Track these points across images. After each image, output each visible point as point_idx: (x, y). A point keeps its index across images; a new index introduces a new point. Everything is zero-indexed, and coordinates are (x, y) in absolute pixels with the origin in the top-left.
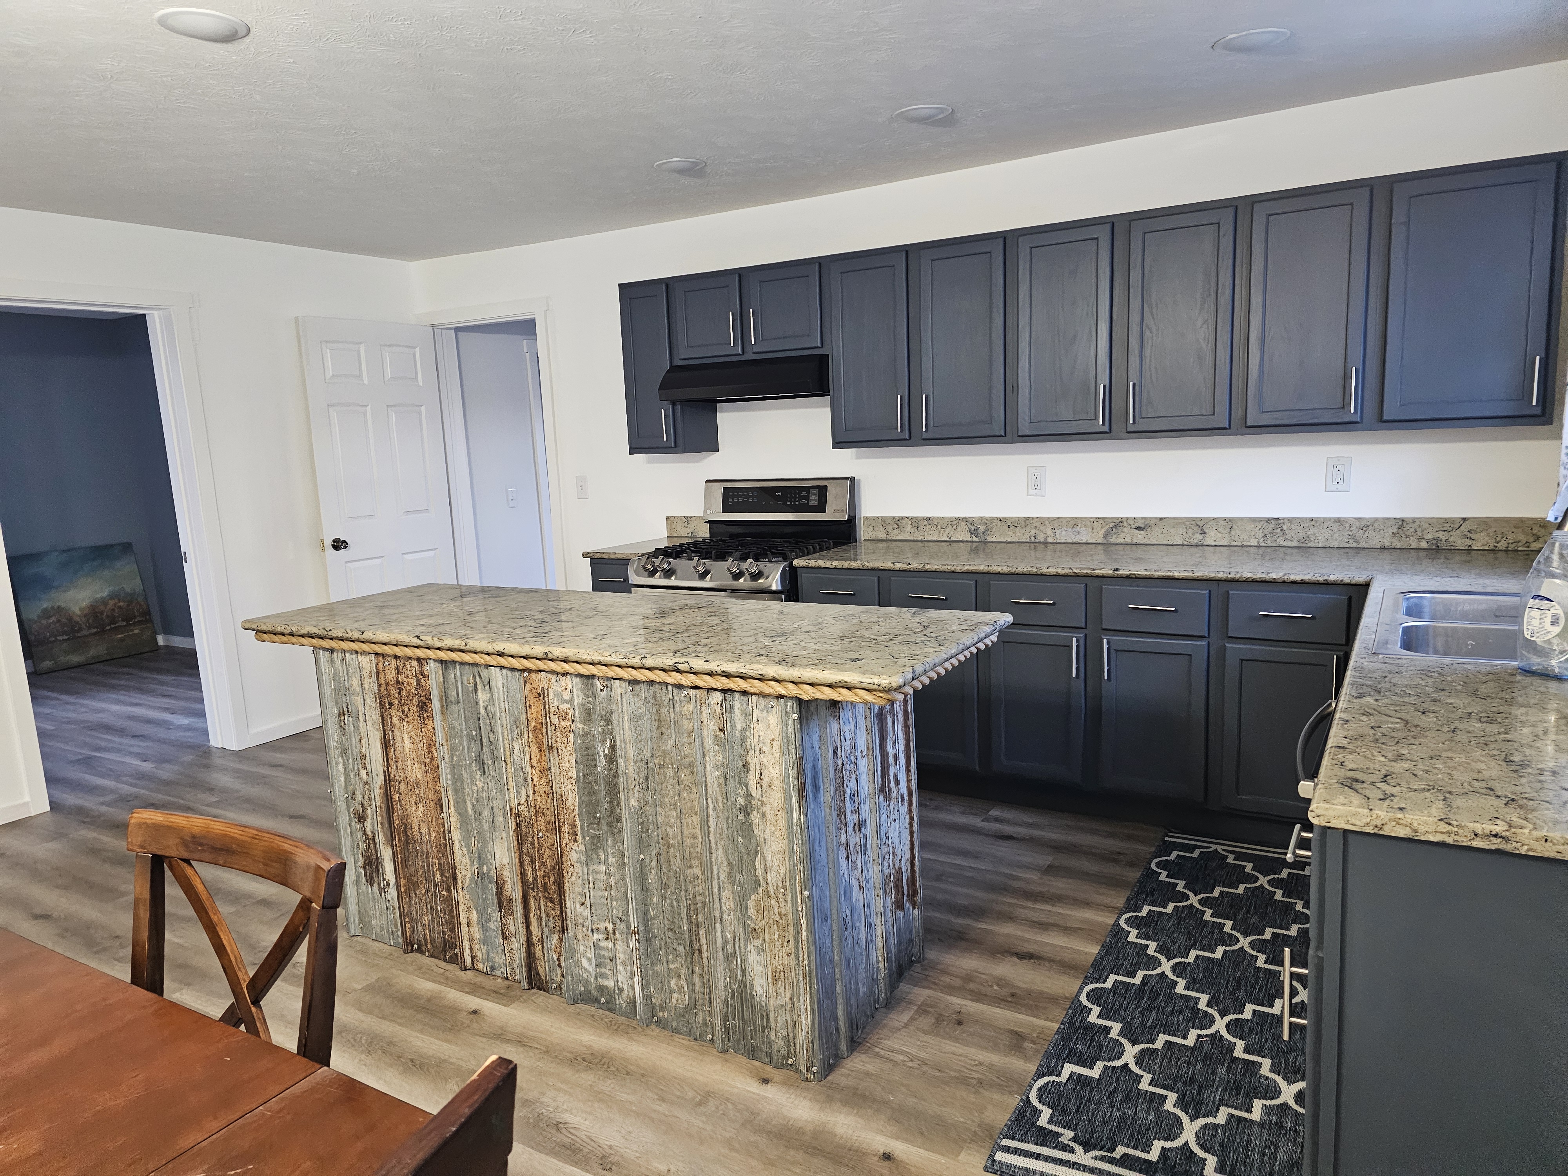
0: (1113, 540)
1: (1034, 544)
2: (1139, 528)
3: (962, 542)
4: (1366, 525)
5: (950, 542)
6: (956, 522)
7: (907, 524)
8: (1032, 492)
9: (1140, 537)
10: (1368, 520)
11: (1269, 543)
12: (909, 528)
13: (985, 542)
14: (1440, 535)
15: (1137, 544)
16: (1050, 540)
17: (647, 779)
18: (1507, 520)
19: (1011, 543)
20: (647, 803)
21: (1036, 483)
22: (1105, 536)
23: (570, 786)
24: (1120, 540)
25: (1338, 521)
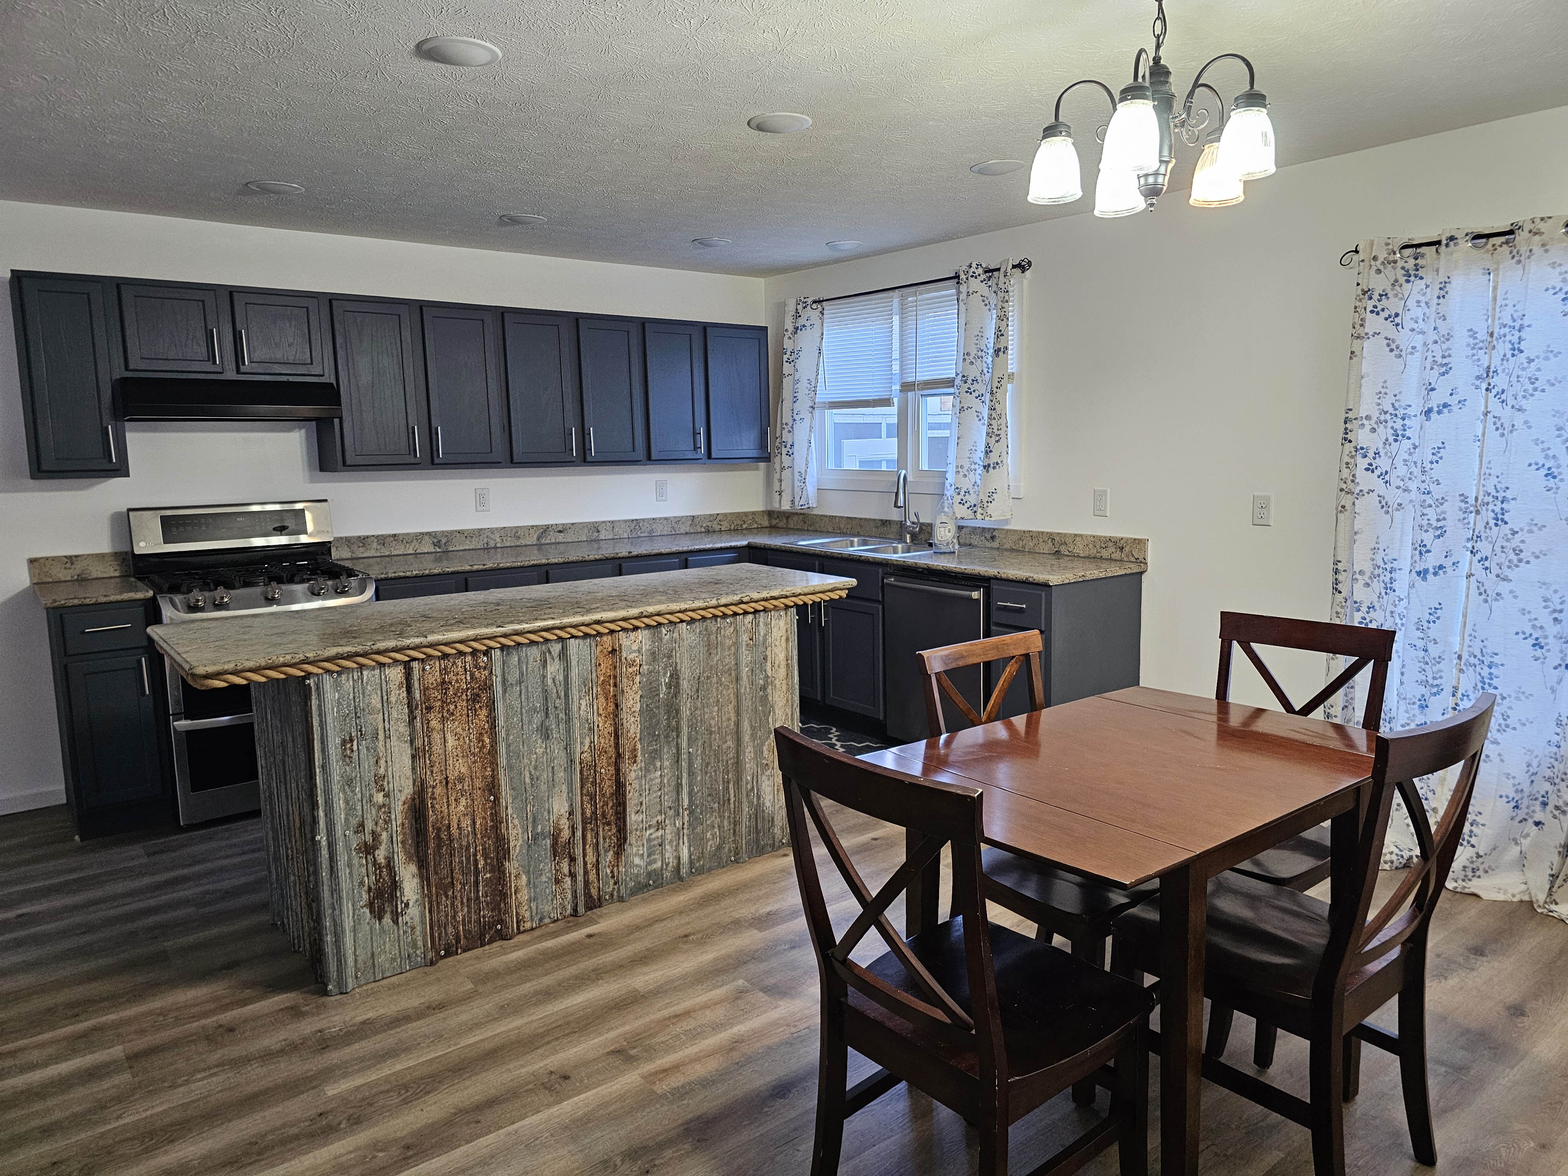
0: (543, 541)
1: (487, 549)
2: (560, 532)
3: (428, 553)
4: (679, 520)
5: (416, 554)
6: (420, 537)
7: (373, 542)
8: (479, 508)
9: (561, 538)
10: (679, 517)
11: (634, 535)
12: (375, 545)
13: (446, 552)
14: (709, 524)
15: (559, 543)
16: (499, 545)
17: (697, 691)
18: (733, 514)
19: (469, 550)
20: (696, 709)
21: (481, 501)
22: (538, 539)
23: (633, 719)
24: (548, 541)
25: (666, 519)
